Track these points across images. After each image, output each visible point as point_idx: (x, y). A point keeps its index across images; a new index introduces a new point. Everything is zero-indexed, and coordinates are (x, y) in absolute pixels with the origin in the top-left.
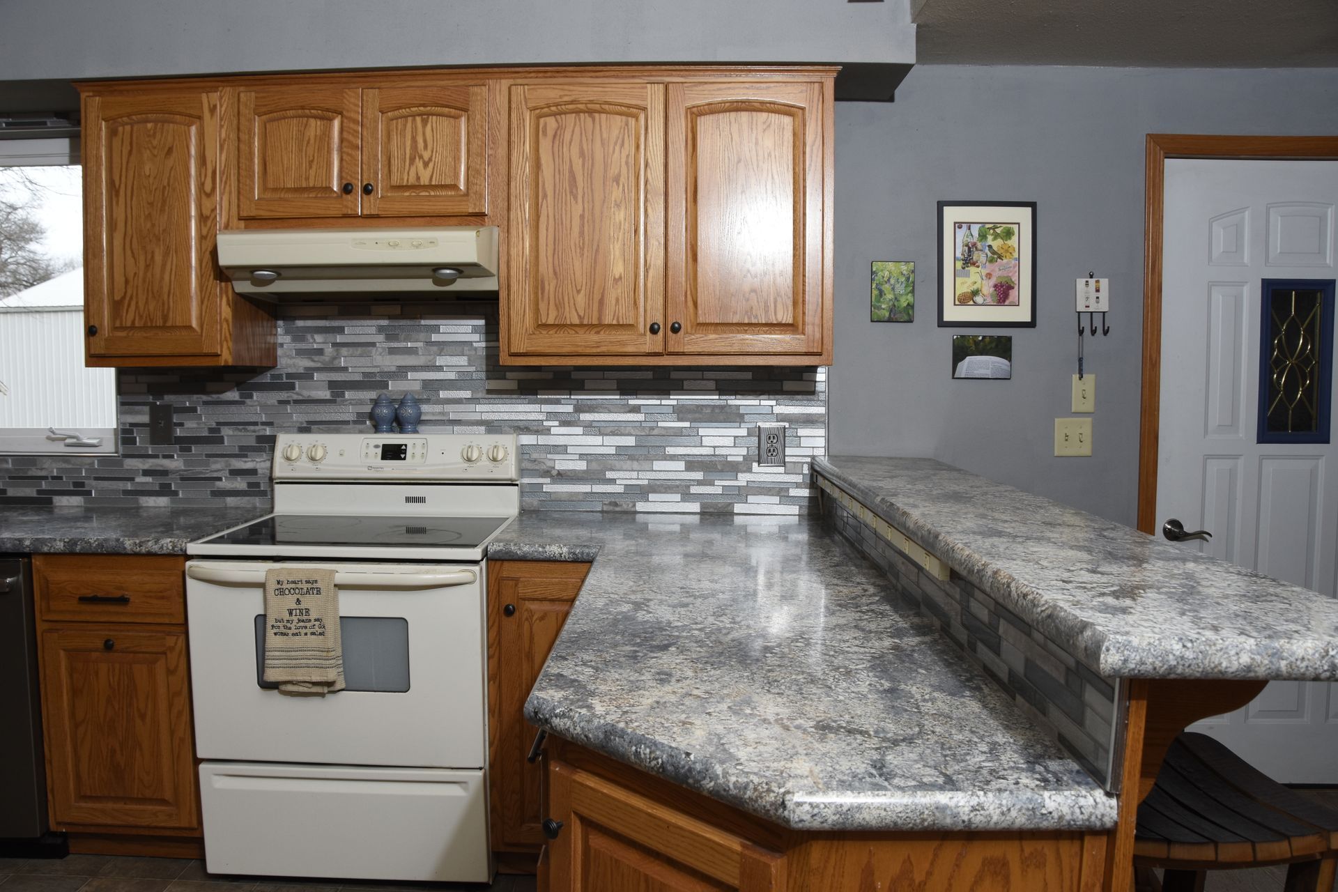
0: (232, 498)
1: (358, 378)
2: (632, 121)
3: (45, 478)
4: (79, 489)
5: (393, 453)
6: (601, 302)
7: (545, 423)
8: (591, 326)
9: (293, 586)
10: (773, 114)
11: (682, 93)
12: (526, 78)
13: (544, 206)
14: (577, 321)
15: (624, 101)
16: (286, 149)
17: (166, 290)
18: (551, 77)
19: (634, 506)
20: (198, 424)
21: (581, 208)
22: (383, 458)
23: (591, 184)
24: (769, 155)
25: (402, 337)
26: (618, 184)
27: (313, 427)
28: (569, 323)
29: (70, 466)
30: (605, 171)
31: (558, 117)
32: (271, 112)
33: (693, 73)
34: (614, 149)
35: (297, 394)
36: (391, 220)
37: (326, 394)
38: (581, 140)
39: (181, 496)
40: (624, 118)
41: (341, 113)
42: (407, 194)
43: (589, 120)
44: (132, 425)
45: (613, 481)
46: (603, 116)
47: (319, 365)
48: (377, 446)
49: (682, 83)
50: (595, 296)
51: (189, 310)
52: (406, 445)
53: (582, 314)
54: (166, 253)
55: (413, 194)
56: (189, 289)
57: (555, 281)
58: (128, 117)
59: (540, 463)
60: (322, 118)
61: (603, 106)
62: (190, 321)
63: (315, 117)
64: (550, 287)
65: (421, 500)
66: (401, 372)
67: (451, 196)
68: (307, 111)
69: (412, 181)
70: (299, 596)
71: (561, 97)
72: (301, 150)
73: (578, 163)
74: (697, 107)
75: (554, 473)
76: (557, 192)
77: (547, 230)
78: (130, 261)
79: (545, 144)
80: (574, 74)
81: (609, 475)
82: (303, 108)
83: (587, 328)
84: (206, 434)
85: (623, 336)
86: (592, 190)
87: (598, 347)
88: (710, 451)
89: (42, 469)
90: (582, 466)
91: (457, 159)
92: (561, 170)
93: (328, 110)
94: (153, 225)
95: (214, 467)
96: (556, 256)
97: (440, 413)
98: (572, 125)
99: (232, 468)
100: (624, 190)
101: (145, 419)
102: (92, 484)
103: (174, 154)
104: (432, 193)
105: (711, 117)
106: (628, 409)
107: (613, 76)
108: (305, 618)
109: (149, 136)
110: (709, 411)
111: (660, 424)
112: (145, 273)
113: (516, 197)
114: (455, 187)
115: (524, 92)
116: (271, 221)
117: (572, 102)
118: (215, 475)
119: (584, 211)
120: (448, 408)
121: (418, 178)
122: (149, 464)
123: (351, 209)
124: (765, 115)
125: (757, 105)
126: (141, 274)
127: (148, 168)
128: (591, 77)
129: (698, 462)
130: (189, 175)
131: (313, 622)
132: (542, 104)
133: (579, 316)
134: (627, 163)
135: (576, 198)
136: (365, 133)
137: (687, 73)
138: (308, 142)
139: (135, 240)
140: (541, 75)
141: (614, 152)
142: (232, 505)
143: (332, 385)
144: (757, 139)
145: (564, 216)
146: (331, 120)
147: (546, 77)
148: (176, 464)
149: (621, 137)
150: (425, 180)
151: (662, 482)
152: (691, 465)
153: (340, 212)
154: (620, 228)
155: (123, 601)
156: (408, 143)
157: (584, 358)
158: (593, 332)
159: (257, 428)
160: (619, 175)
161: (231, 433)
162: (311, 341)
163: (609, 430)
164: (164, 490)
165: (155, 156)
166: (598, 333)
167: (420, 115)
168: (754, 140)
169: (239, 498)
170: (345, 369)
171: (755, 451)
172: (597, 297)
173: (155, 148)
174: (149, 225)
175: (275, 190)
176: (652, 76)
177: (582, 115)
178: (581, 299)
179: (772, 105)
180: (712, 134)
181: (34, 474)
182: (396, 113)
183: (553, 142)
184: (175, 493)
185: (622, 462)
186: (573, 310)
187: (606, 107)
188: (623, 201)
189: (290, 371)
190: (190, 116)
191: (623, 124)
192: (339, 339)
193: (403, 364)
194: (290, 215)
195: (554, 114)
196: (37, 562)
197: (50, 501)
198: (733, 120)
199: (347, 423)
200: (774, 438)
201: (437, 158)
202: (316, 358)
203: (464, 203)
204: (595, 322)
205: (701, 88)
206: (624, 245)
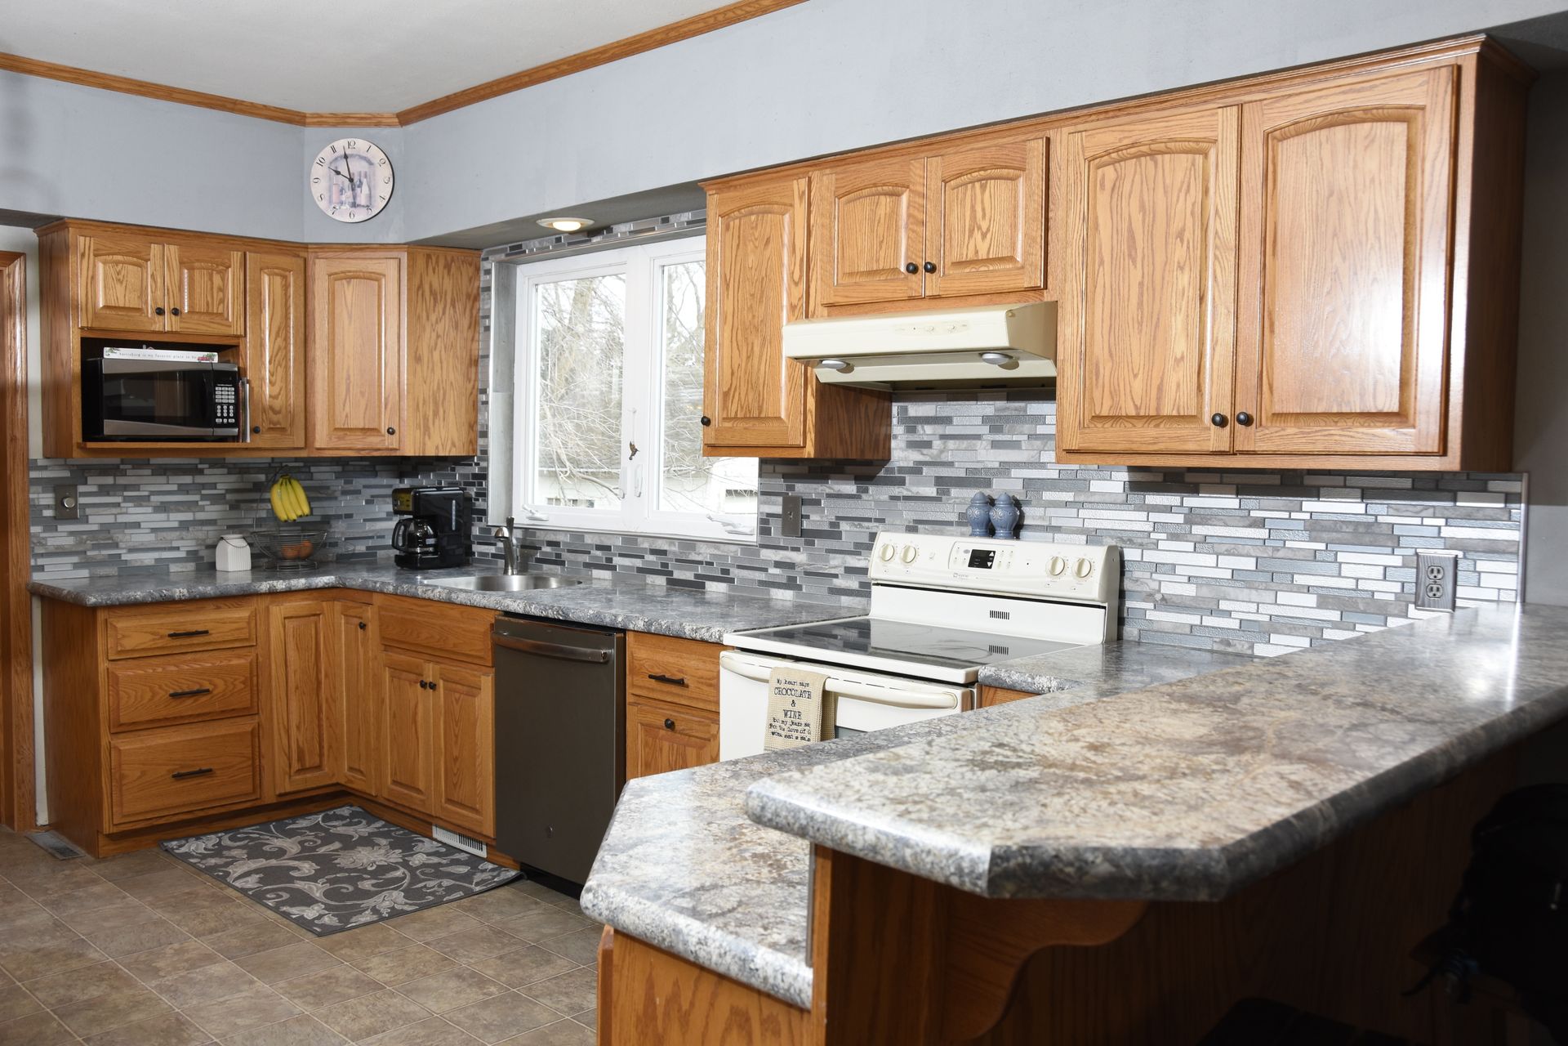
0: (847, 597)
1: (962, 474)
2: (1199, 158)
3: (700, 563)
4: (725, 577)
5: (981, 559)
6: (1160, 389)
7: (1153, 536)
8: (1149, 418)
9: (790, 686)
10: (1379, 124)
11: (1260, 114)
12: (1086, 122)
13: (1101, 274)
14: (1133, 413)
15: (1190, 135)
16: (860, 231)
17: (761, 381)
18: (1113, 117)
19: (1252, 647)
20: (822, 517)
21: (1140, 274)
22: (971, 565)
23: (1152, 245)
24: (1372, 180)
25: (1006, 428)
26: (1182, 241)
27: (919, 526)
28: (1124, 414)
29: (720, 553)
30: (1168, 225)
31: (1117, 165)
32: (849, 193)
33: (1276, 85)
34: (1178, 197)
35: (908, 490)
36: (953, 300)
37: (931, 491)
38: (1141, 191)
39: (804, 590)
40: (1190, 156)
41: (908, 187)
42: (967, 270)
43: (1151, 164)
44: (768, 515)
45: (1228, 614)
46: (1167, 157)
47: (927, 459)
48: (966, 552)
49: (1260, 100)
50: (1153, 381)
51: (779, 400)
52: (994, 552)
53: (1138, 404)
54: (763, 346)
55: (974, 270)
56: (779, 380)
57: (1110, 364)
58: (739, 210)
59: (1142, 583)
60: (891, 194)
61: (1169, 145)
62: (780, 413)
63: (885, 194)
64: (1105, 370)
65: (1003, 615)
66: (1005, 468)
67: (1009, 270)
68: (880, 188)
69: (971, 256)
70: (794, 698)
71: (1120, 140)
72: (872, 231)
73: (1137, 218)
74: (1281, 129)
75: (1158, 597)
76: (1115, 256)
77: (1103, 303)
78: (736, 352)
79: (1103, 199)
80: (1138, 110)
81: (1224, 605)
82: (875, 185)
83: (1145, 420)
84: (826, 527)
85: (1184, 430)
86: (1152, 250)
87: (1155, 443)
88: (1351, 584)
89: (699, 554)
90: (1190, 590)
91: (1014, 227)
92: (1120, 228)
93: (897, 185)
94: (754, 316)
95: (833, 563)
96: (1112, 333)
97: (1040, 517)
98: (1132, 173)
99: (847, 565)
100: (1188, 248)
101: (778, 510)
102: (735, 573)
103: (771, 245)
104: (991, 268)
105: (1296, 140)
106: (1248, 523)
107: (1182, 105)
108: (797, 721)
109: (752, 228)
110: (1350, 529)
111: (1288, 544)
112: (747, 364)
113: (1072, 266)
114: (1011, 259)
115: (1082, 140)
116: (849, 308)
117: (1133, 145)
118: (833, 571)
119: (1143, 277)
120: (1051, 512)
121: (977, 252)
122: (780, 555)
123: (915, 291)
124: (1367, 126)
125: (1359, 114)
126: (743, 365)
127: (751, 260)
128: (1158, 110)
129: (1335, 597)
130: (782, 265)
131: (803, 727)
132: (1100, 151)
133: (1136, 406)
134: (1192, 213)
135: (1134, 262)
136: (928, 207)
137: (1270, 86)
138: (879, 222)
139: (739, 331)
140: (1102, 116)
141: (1178, 201)
142: (845, 605)
143: (940, 481)
144: (1355, 161)
145: (1121, 284)
146: (899, 195)
147: (1108, 118)
148: (799, 558)
149: (1187, 180)
150: (982, 255)
151: (1287, 620)
152: (1324, 602)
153: (905, 295)
154: (1183, 294)
155: (680, 683)
156: (968, 214)
157: (1143, 457)
158: (1152, 425)
159: (870, 524)
160: (1183, 230)
161: (848, 529)
162: (922, 432)
163: (1223, 548)
164: (791, 584)
165: (756, 247)
166: (1157, 426)
167: (979, 180)
168: (1351, 164)
169: (851, 598)
170: (950, 464)
171: (1411, 588)
172: (1155, 382)
173: (756, 239)
174: (750, 316)
175: (851, 274)
176: (1225, 97)
177: (1143, 159)
178: (1138, 385)
179: (1380, 111)
180: (1296, 163)
181: (693, 559)
182: (959, 180)
183: (1111, 198)
184: (799, 588)
185: (1237, 590)
186: (1129, 398)
187: (1171, 145)
188: (1188, 263)
189: (902, 464)
190: (785, 205)
191: (1189, 164)
192: (949, 430)
193: (1006, 460)
194: (861, 300)
195: (1113, 163)
196: (630, 638)
197: (703, 586)
198: (1324, 140)
199: (950, 523)
200: (1439, 571)
201: (994, 228)
202: (925, 451)
203: (1021, 277)
204: (1153, 413)
205: (1284, 103)
206: (1188, 316)
